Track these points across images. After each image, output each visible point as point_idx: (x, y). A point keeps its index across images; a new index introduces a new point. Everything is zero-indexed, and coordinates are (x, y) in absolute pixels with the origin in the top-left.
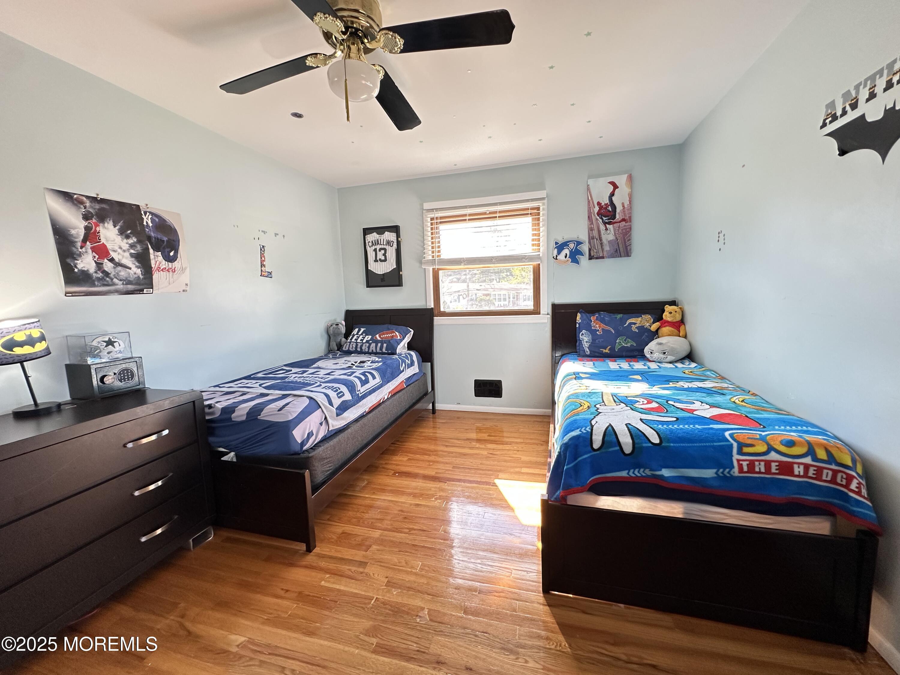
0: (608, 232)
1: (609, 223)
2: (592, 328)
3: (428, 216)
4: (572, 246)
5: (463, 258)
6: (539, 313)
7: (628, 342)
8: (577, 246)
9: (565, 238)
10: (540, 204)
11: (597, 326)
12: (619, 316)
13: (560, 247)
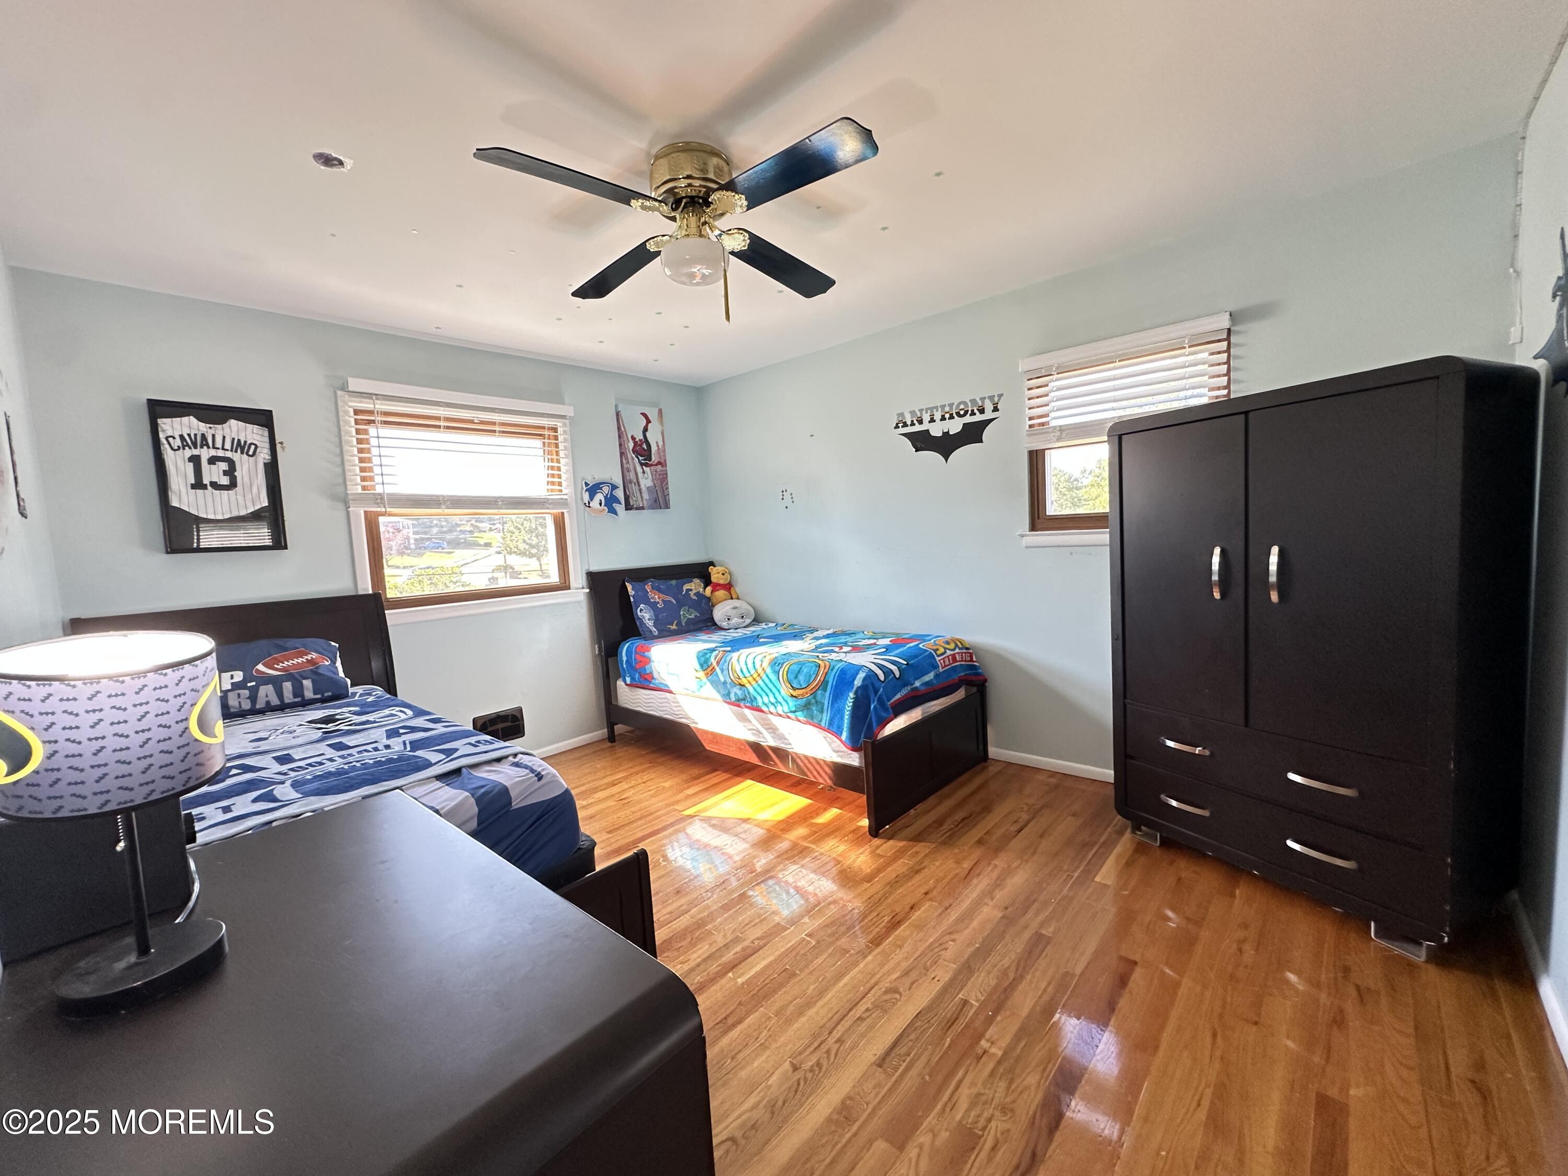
0: (646, 475)
1: (647, 465)
2: (652, 600)
3: (351, 404)
4: (606, 489)
5: (443, 496)
6: (569, 588)
7: (692, 612)
8: (612, 490)
9: (596, 478)
10: (559, 424)
11: (656, 597)
12: (674, 582)
13: (593, 490)
